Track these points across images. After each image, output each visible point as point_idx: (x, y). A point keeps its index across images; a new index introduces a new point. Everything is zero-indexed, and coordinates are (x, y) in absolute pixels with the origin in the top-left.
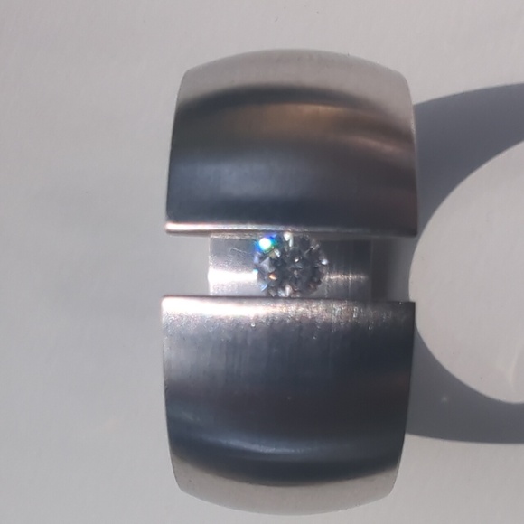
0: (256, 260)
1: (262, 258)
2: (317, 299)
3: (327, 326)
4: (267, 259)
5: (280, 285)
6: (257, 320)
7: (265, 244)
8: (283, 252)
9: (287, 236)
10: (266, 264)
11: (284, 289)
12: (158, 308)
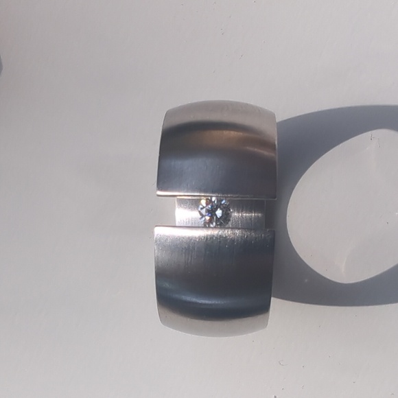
0: (199, 209)
1: (202, 209)
2: (229, 228)
3: (233, 241)
4: (204, 209)
5: (211, 221)
6: (199, 238)
7: (203, 202)
8: (212, 206)
9: (214, 199)
10: (204, 211)
11: (212, 224)
12: (153, 232)
